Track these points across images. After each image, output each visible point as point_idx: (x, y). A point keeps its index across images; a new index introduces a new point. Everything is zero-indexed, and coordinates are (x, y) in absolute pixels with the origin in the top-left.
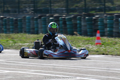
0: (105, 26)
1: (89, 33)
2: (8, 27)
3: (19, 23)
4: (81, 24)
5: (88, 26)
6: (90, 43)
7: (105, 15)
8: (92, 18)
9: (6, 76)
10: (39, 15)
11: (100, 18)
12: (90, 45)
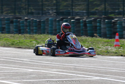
0: (124, 28)
1: (108, 35)
2: (31, 28)
3: (42, 24)
4: (100, 26)
5: (107, 28)
6: (109, 45)
7: (124, 18)
8: (111, 21)
9: (30, 74)
10: (61, 17)
11: (118, 21)
12: (109, 46)
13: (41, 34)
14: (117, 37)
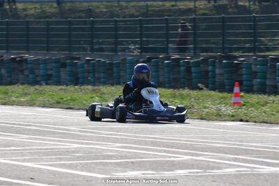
0: (254, 75)
1: (227, 87)
2: (97, 76)
3: (115, 69)
4: (214, 72)
5: (226, 75)
7: (254, 57)
8: (233, 63)
9: (74, 152)
10: (148, 57)
11: (245, 62)
12: (223, 105)
13: (113, 85)
14: (236, 89)
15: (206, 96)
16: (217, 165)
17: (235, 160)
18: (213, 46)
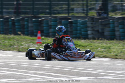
0: (50, 27)
1: (35, 34)
4: (28, 25)
5: (34, 27)
7: (50, 17)
8: (38, 20)
11: (45, 20)
12: (32, 44)
14: (39, 35)
15: (23, 38)
16: (24, 77)
17: (34, 74)
18: (28, 11)
